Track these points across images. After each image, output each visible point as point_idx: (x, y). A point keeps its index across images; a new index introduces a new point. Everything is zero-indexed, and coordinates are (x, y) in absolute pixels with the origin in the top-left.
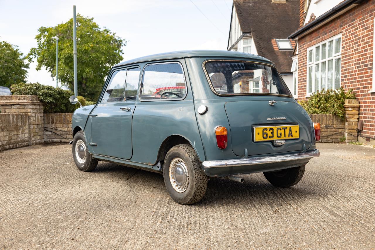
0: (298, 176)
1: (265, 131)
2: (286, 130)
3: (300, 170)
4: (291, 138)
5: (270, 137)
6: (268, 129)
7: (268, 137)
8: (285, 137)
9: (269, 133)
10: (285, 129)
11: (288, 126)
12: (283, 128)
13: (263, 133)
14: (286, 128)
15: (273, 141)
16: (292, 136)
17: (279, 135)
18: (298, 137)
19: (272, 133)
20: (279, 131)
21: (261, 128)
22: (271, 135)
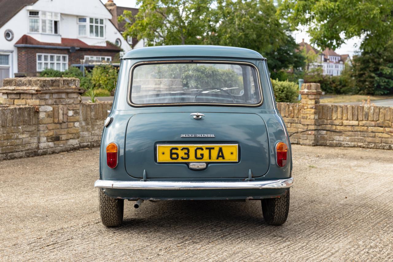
0: (276, 211)
1: (174, 151)
2: (212, 150)
3: (276, 204)
4: (221, 160)
5: (182, 158)
6: (180, 149)
7: (180, 158)
8: (210, 158)
9: (181, 154)
10: (210, 149)
11: (217, 146)
12: (207, 148)
13: (172, 154)
14: (213, 148)
15: (189, 163)
16: (224, 158)
17: (199, 156)
18: (237, 161)
19: (188, 154)
20: (199, 152)
21: (167, 147)
22: (186, 156)
